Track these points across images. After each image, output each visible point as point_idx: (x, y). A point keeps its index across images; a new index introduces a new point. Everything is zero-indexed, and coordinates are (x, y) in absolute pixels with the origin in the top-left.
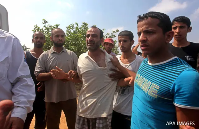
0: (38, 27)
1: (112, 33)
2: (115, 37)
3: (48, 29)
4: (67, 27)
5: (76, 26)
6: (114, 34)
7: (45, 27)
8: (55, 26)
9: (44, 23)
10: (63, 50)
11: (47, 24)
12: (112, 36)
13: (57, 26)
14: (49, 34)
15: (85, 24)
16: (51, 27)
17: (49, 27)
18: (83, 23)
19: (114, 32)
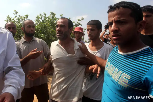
0: (10, 17)
1: (78, 21)
2: (81, 24)
3: (19, 19)
4: (36, 17)
5: (44, 15)
6: (80, 22)
7: (16, 17)
8: (26, 16)
9: (15, 14)
10: (33, 39)
11: (18, 15)
12: (77, 24)
13: (27, 16)
14: (20, 24)
15: (53, 14)
16: (21, 17)
17: (19, 17)
18: (51, 13)
19: (79, 20)
